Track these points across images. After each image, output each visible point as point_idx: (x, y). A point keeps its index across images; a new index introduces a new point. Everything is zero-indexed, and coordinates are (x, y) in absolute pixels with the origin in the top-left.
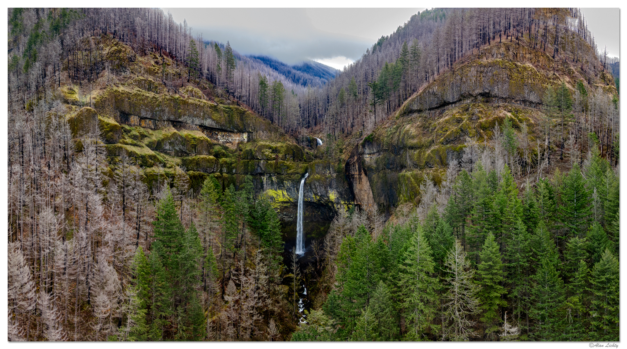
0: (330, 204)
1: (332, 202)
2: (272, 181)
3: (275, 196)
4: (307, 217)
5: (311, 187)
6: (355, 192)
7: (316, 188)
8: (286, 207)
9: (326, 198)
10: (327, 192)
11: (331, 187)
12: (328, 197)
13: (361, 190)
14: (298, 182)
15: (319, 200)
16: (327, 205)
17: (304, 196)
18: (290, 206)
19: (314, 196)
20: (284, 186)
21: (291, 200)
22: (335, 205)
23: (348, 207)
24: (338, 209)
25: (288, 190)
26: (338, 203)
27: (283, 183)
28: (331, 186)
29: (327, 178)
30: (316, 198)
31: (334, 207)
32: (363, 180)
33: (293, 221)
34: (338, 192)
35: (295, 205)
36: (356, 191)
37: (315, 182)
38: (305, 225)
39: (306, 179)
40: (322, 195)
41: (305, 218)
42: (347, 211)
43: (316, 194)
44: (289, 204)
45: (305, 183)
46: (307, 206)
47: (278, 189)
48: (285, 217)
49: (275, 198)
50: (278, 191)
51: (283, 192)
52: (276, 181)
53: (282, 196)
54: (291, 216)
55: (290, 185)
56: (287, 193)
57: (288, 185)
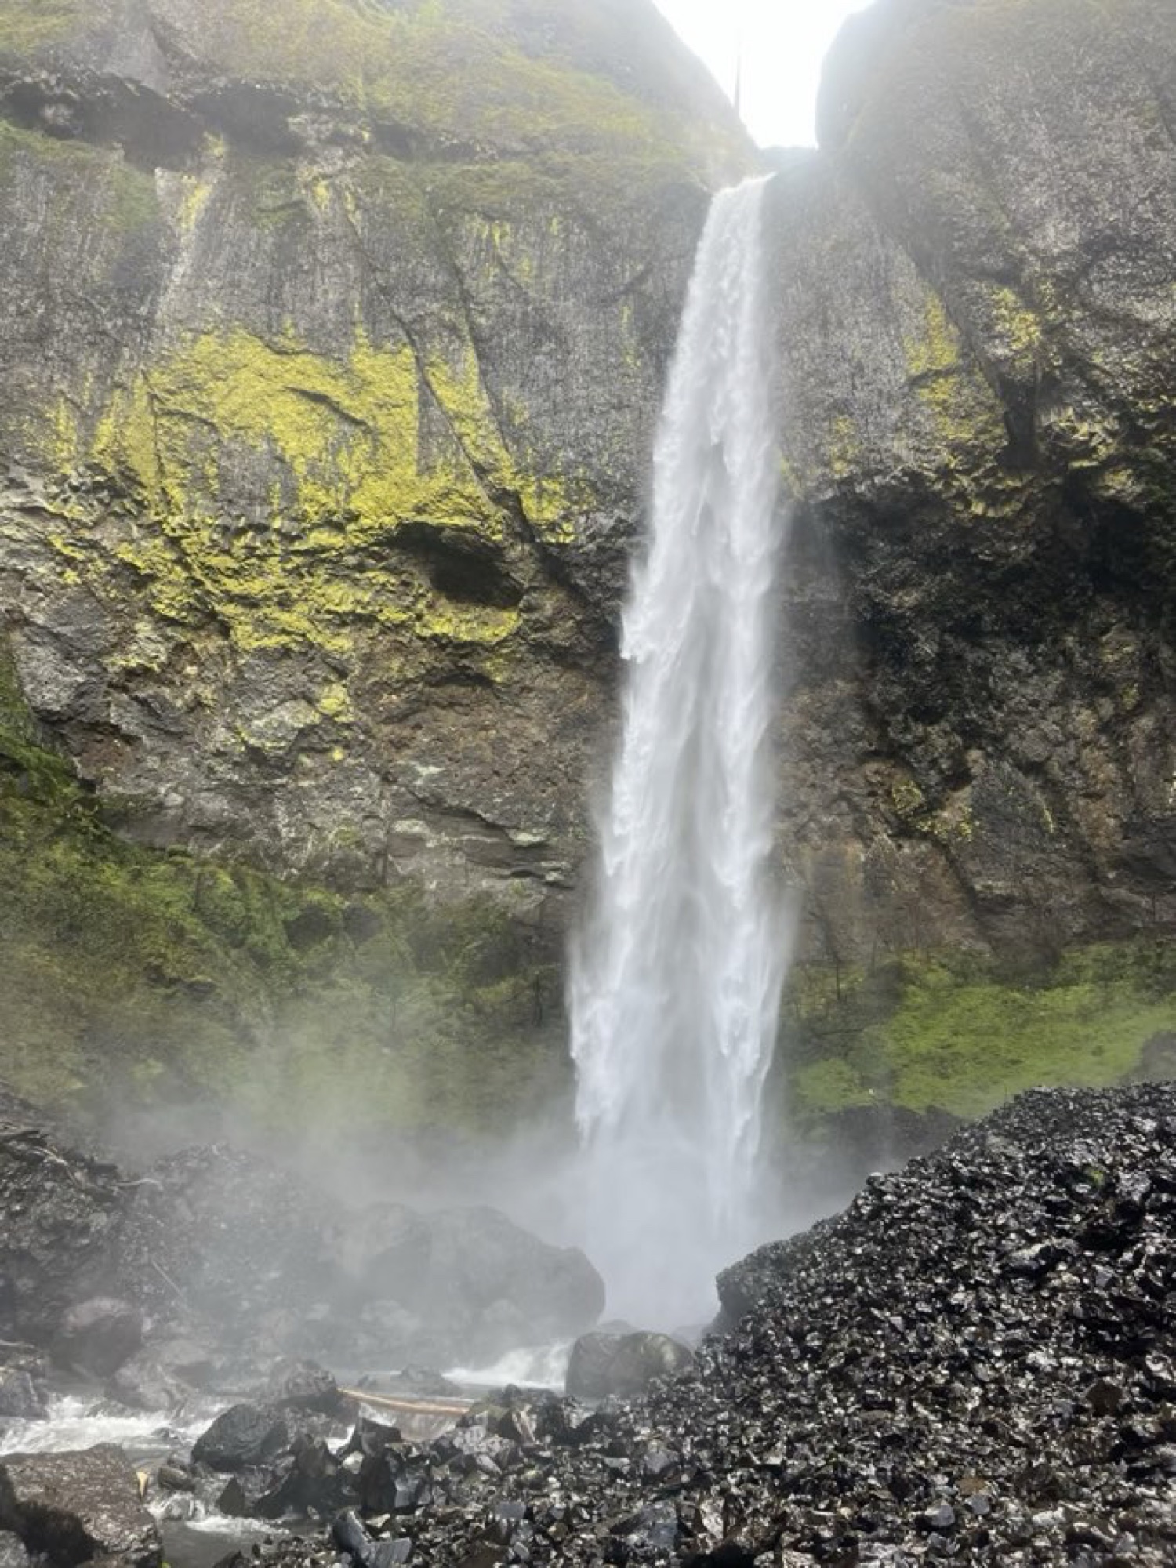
8: (461, 676)
20: (454, 289)
21: (546, 510)
25: (518, 345)
27: (442, 248)
47: (360, 331)
48: (417, 840)
49: (301, 468)
50: (363, 360)
51: (438, 378)
52: (357, 218)
53: (411, 440)
54: (524, 838)
55: (549, 277)
56: (495, 397)
57: (525, 268)
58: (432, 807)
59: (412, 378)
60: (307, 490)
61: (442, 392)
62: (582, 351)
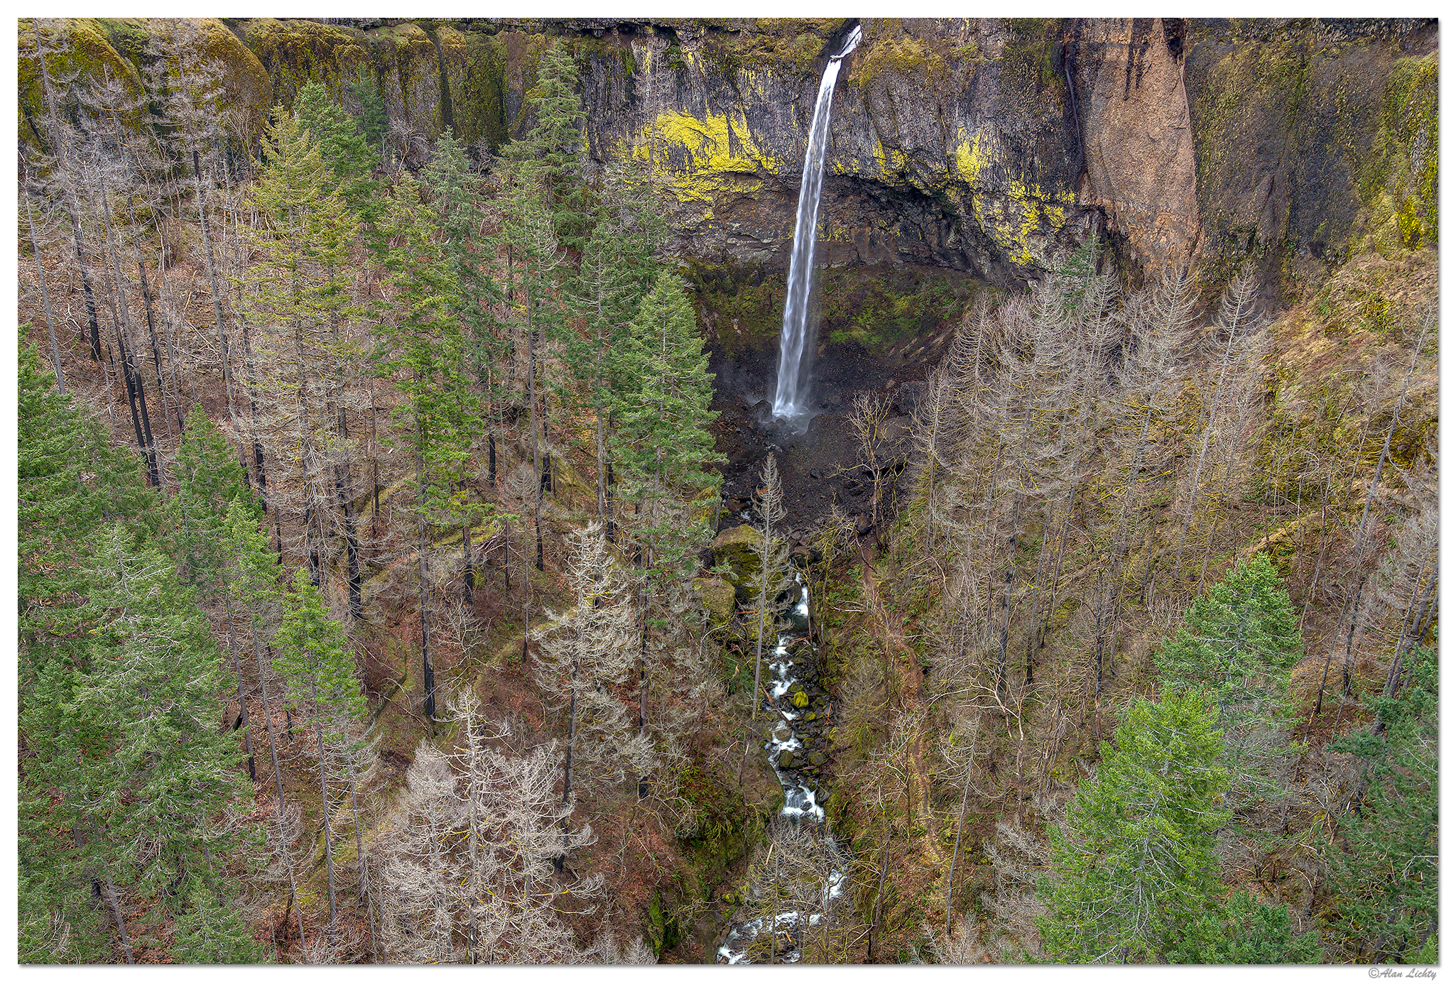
0: (953, 195)
1: (965, 186)
2: (682, 68)
3: (693, 144)
4: (837, 246)
5: (867, 103)
6: (1092, 142)
7: (893, 113)
8: (744, 198)
9: (938, 167)
10: (947, 135)
11: (968, 112)
12: (950, 162)
13: (1126, 133)
14: (809, 75)
15: (902, 175)
16: (939, 196)
17: (832, 150)
18: (762, 192)
19: (878, 152)
20: (737, 97)
21: (769, 165)
22: (977, 203)
23: (1043, 219)
24: (991, 219)
25: (758, 116)
26: (993, 194)
27: (732, 81)
28: (968, 102)
29: (954, 62)
30: (889, 160)
31: (969, 208)
32: (1147, 80)
33: (771, 263)
34: (1004, 137)
35: (786, 191)
36: (1100, 137)
37: (894, 81)
38: (826, 283)
39: (846, 62)
40: (918, 150)
41: (825, 251)
42: (1033, 233)
43: (890, 145)
44: (760, 184)
45: (842, 83)
46: (843, 196)
47: (708, 110)
48: (735, 244)
49: (693, 153)
50: (709, 120)
51: (734, 124)
52: (703, 70)
53: (727, 145)
54: (765, 241)
55: (768, 93)
56: (752, 133)
57: (760, 91)
58: (738, 235)
59: (726, 125)
60: (696, 159)
61: (736, 130)
62: (779, 118)
